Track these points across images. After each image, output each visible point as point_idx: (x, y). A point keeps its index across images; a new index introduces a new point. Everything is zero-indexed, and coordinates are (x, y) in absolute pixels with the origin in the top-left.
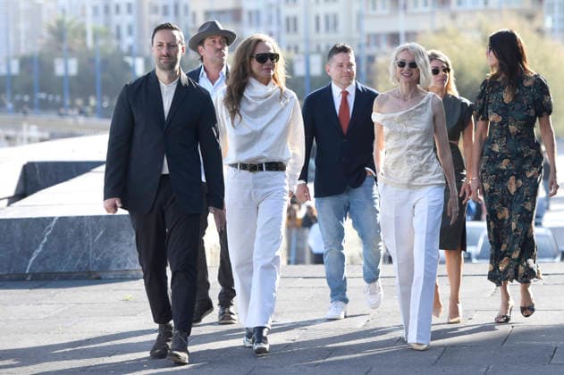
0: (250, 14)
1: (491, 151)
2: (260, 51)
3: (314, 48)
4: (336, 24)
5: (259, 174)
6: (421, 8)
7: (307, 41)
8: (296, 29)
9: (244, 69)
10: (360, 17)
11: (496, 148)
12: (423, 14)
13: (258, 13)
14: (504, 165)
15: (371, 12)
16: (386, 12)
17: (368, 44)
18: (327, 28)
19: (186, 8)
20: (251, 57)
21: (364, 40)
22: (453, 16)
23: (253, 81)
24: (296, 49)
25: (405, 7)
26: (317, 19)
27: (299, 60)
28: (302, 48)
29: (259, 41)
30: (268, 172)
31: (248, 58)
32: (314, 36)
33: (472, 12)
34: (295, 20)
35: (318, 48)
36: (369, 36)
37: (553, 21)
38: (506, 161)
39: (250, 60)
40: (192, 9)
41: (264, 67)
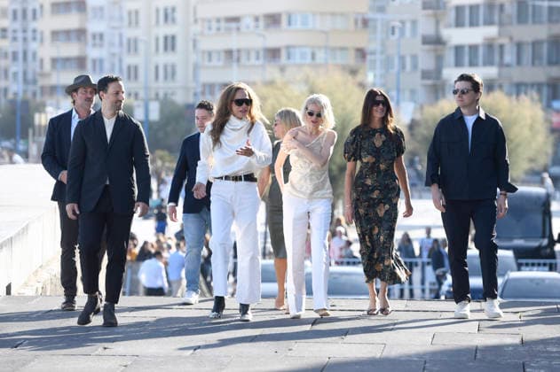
0: (94, 61)
1: (364, 185)
2: (238, 96)
3: (153, 96)
4: (174, 74)
5: (239, 183)
6: (253, 61)
7: (147, 88)
8: (136, 77)
9: (226, 108)
10: (196, 67)
11: (369, 182)
12: (254, 66)
13: (101, 61)
14: (375, 195)
15: (206, 63)
16: (221, 63)
17: (203, 93)
18: (166, 77)
19: (34, 55)
20: (232, 101)
21: (199, 90)
22: (282, 69)
23: (232, 118)
24: (136, 95)
25: (238, 60)
26: (157, 68)
27: (139, 106)
28: (142, 94)
29: (238, 89)
30: (246, 183)
31: (229, 101)
32: (153, 85)
33: (300, 66)
34: (136, 68)
35: (157, 95)
36: (204, 85)
37: (375, 76)
38: (377, 192)
39: (231, 104)
40: (40, 55)
41: (241, 109)
